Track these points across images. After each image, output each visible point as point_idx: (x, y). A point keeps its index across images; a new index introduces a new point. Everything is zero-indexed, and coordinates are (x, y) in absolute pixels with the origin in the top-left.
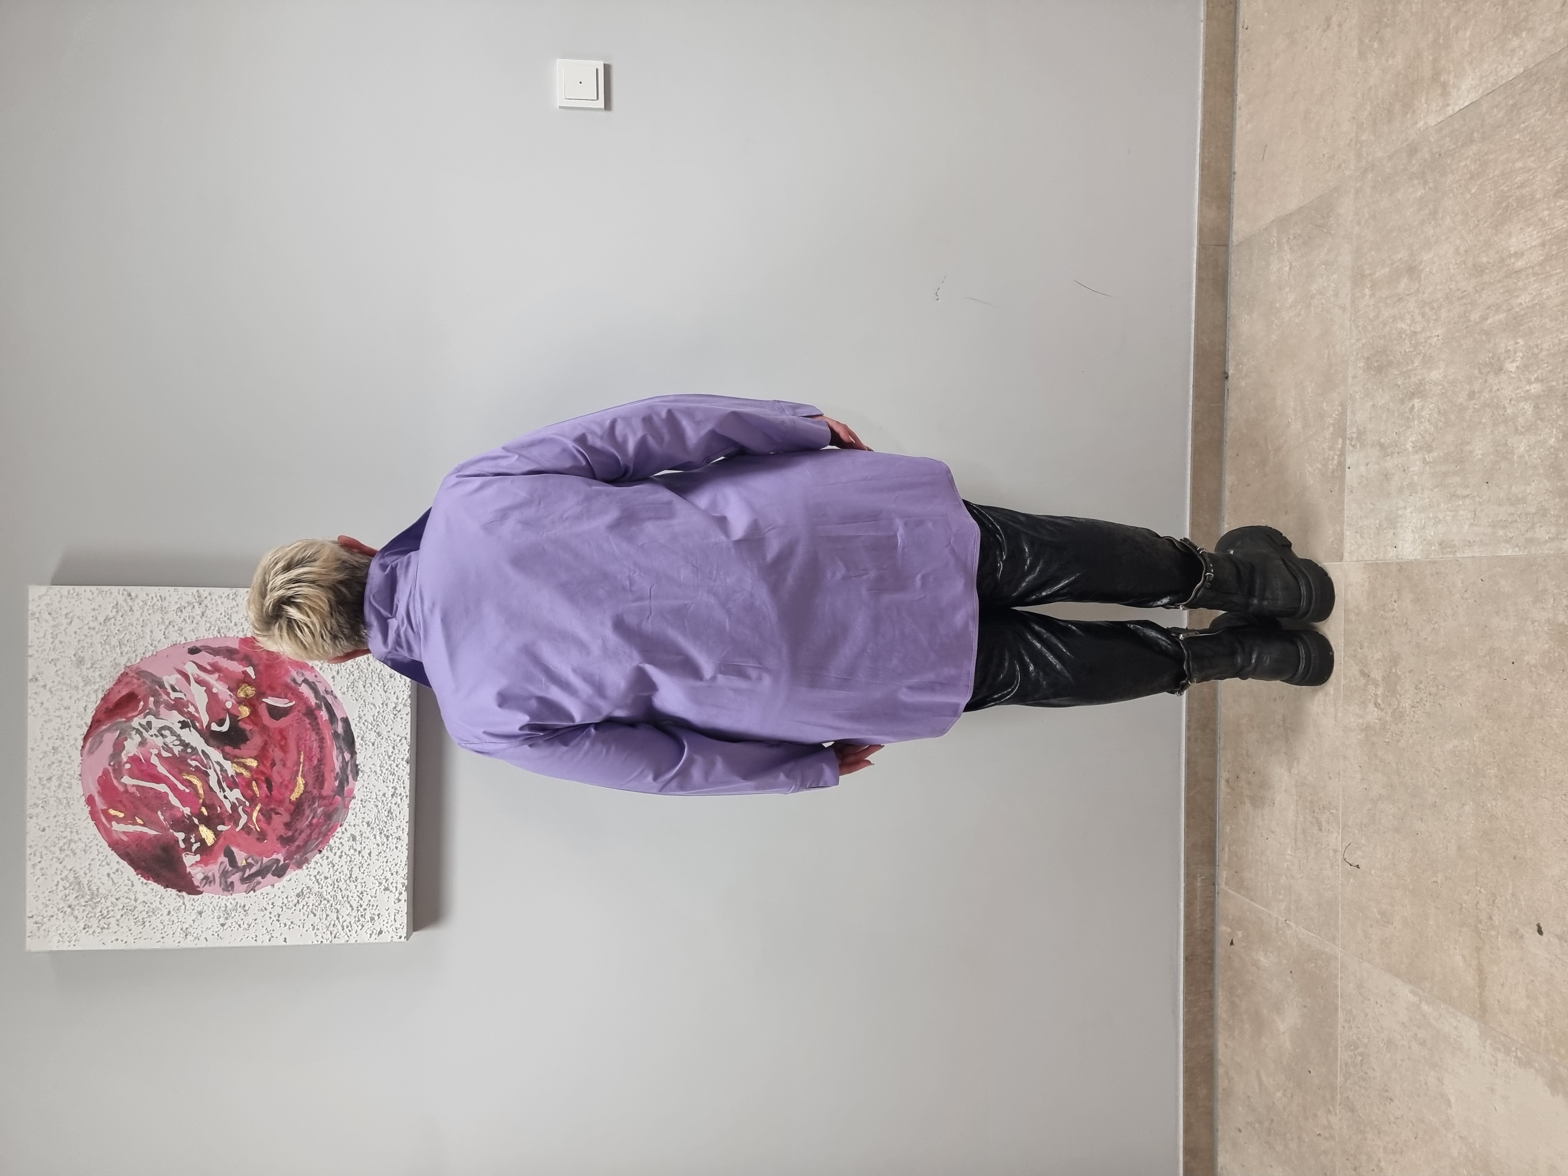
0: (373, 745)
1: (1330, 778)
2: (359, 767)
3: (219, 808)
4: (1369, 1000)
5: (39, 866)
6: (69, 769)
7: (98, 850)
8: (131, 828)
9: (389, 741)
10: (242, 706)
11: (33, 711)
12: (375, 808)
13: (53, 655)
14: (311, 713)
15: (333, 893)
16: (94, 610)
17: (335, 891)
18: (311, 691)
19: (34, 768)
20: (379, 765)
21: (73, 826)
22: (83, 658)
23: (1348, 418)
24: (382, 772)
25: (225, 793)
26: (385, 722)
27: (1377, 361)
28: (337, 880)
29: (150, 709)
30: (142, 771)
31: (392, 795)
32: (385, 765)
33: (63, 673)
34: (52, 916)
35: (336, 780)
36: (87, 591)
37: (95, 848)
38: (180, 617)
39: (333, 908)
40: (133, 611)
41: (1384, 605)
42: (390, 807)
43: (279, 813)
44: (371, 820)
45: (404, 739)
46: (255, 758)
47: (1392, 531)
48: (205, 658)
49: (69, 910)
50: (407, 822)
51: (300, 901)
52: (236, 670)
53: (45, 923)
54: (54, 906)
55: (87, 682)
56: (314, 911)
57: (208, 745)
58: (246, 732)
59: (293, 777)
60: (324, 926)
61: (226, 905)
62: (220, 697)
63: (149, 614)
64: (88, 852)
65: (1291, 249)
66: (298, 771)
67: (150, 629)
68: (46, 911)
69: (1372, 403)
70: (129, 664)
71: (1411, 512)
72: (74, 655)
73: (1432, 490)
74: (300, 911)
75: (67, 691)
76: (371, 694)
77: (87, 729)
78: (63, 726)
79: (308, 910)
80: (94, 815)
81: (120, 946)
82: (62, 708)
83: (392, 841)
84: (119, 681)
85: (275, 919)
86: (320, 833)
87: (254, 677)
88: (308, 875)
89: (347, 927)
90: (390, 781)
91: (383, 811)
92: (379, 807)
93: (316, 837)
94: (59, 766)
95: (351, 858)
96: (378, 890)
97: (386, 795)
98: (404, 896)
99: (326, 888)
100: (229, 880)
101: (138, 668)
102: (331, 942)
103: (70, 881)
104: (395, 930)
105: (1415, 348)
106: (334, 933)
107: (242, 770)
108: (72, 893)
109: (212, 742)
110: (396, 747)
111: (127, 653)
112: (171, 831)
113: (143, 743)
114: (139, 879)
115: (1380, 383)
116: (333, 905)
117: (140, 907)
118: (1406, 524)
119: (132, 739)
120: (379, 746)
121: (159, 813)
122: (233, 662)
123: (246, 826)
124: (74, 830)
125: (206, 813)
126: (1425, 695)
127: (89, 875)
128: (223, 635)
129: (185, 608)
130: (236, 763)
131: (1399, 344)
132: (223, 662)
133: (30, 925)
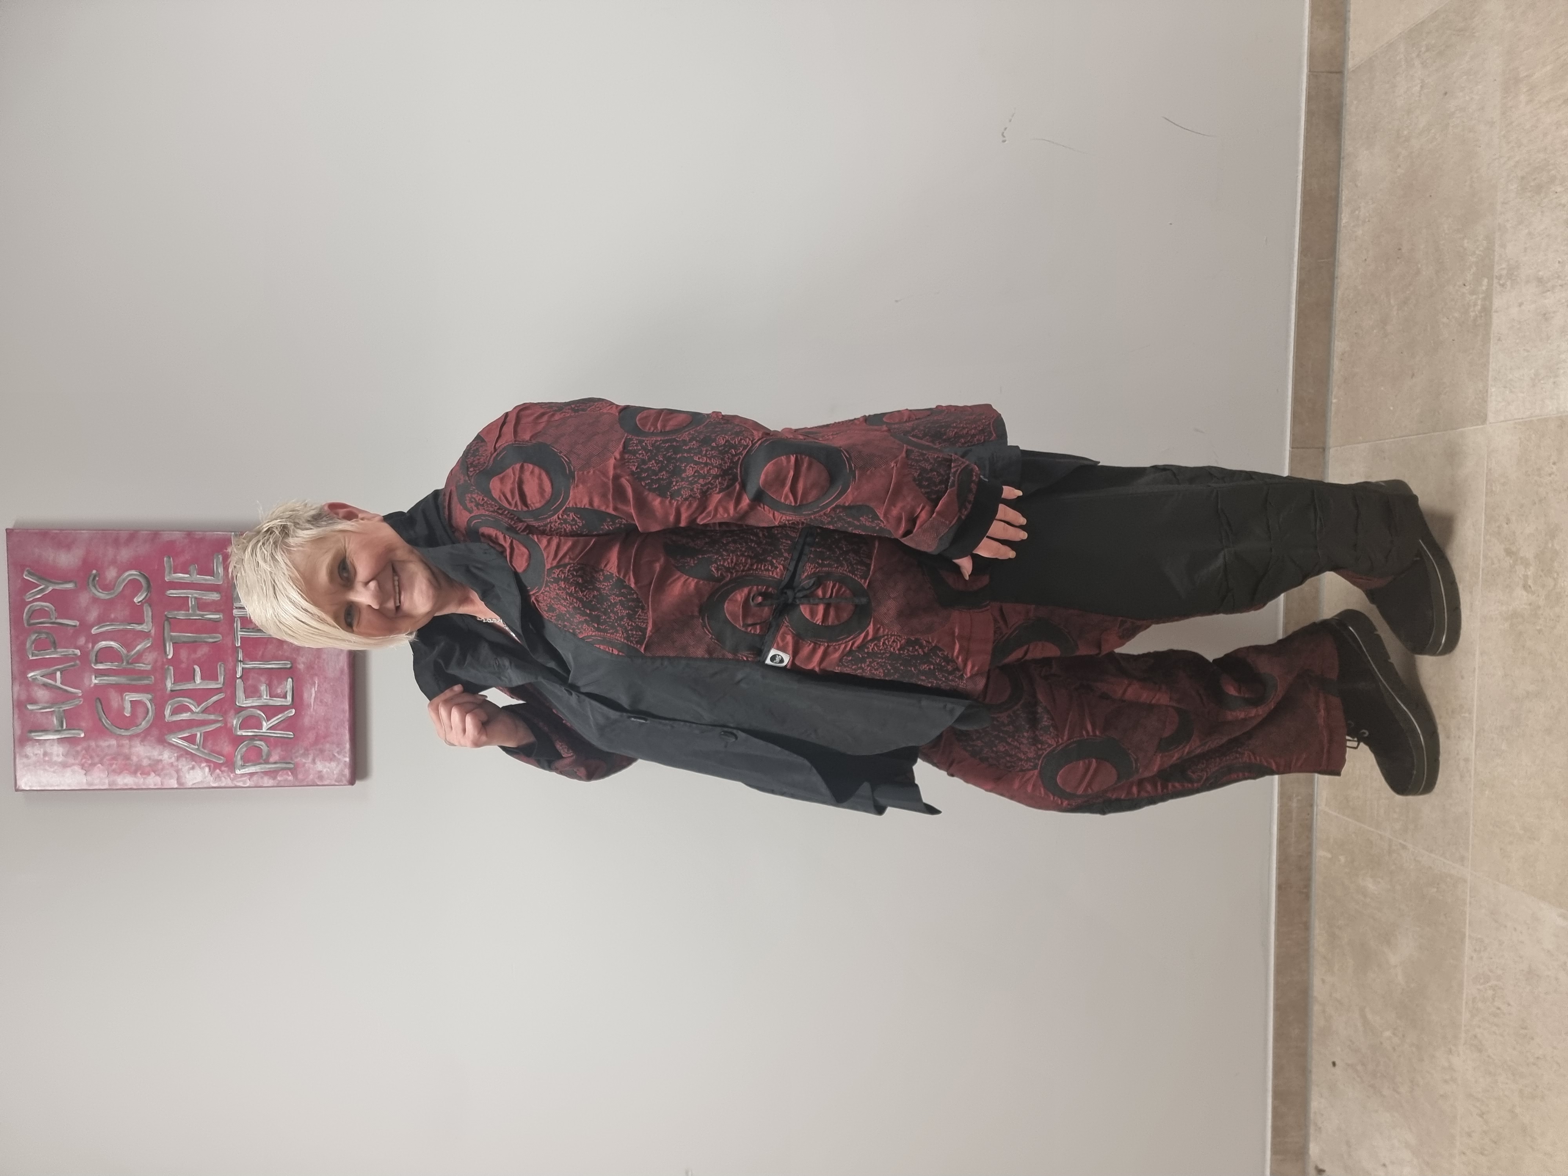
4: (1506, 927)
23: (1496, 253)
41: (1539, 469)
65: (1422, 64)
69: (1527, 231)
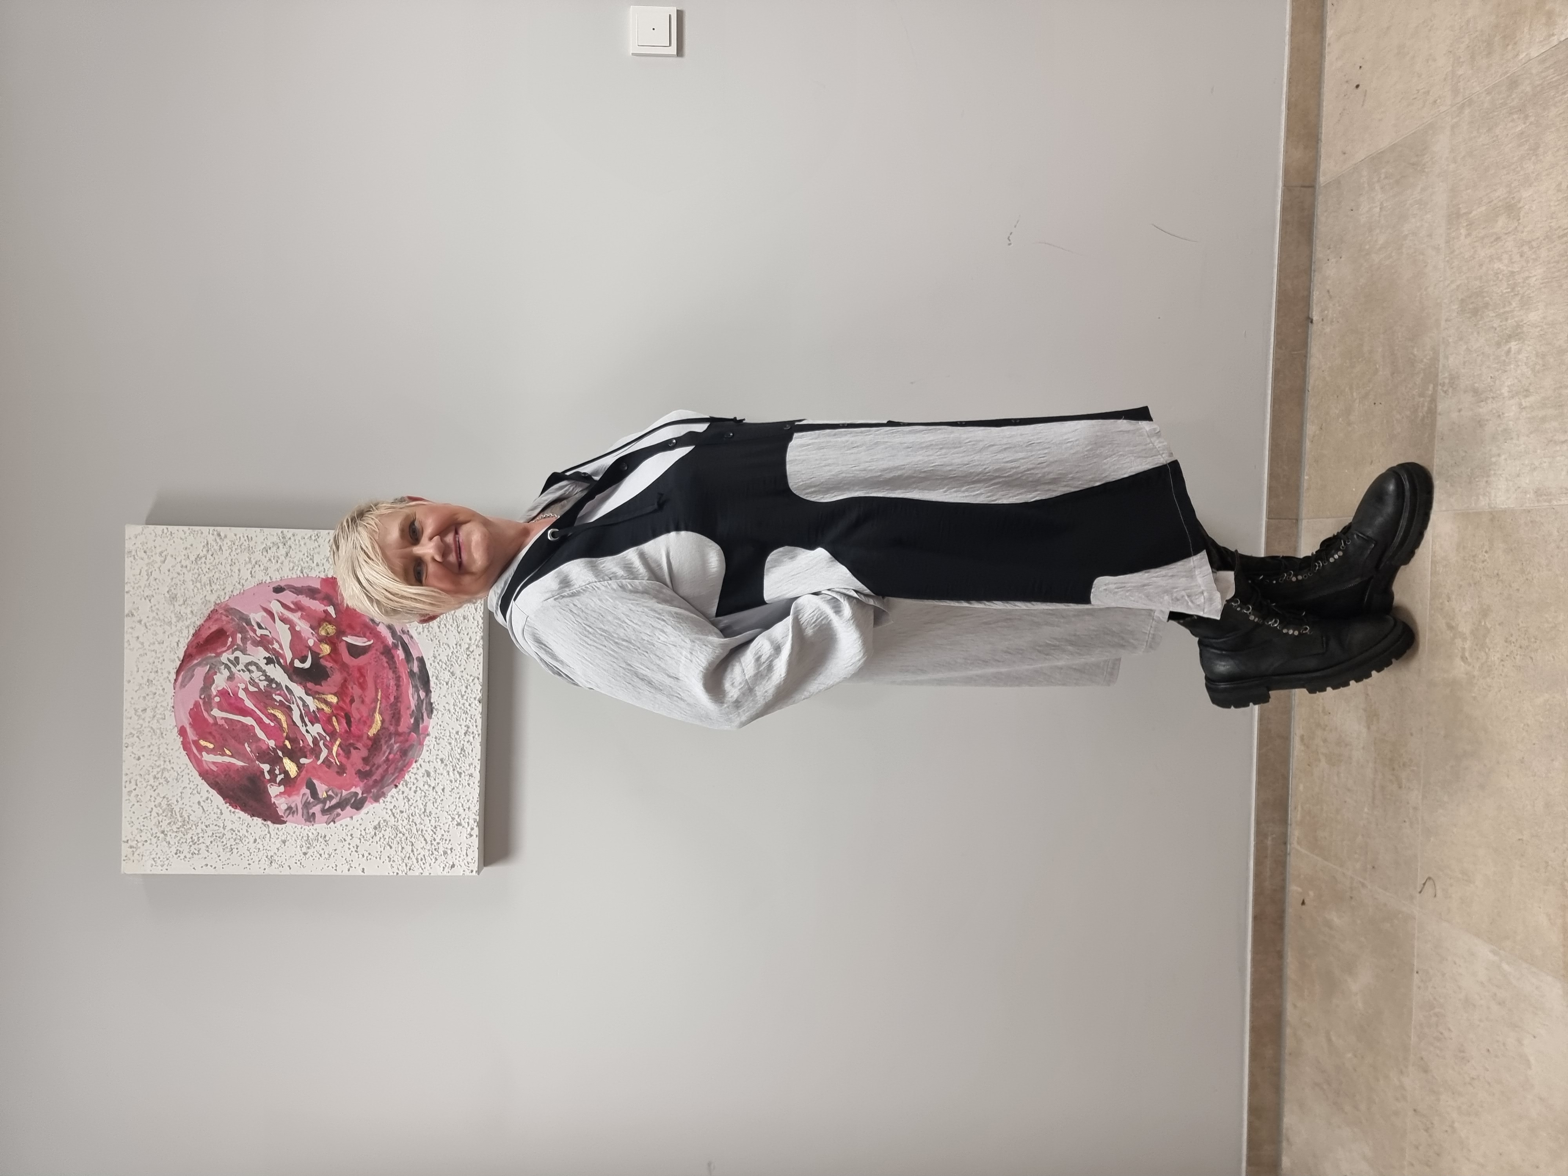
0: (447, 684)
1: (1412, 734)
2: (434, 705)
3: (301, 742)
4: (1447, 960)
5: (134, 793)
6: (162, 701)
7: (189, 779)
8: (219, 759)
9: (463, 681)
10: (323, 644)
11: (129, 645)
12: (448, 746)
13: (148, 592)
14: (388, 652)
15: (409, 827)
16: (186, 549)
17: (410, 825)
18: (388, 631)
19: (131, 699)
20: (452, 704)
21: (166, 756)
22: (177, 594)
23: (1440, 363)
24: (455, 711)
25: (307, 728)
26: (459, 662)
27: (1472, 303)
28: (412, 815)
29: (238, 645)
30: (230, 704)
31: (465, 734)
32: (458, 704)
33: (158, 609)
34: (146, 841)
35: (411, 718)
36: (179, 531)
37: (186, 777)
38: (266, 557)
39: (408, 841)
40: (222, 551)
41: (1474, 556)
42: (463, 745)
43: (356, 748)
44: (444, 757)
45: (476, 679)
46: (335, 694)
47: (1485, 479)
48: (289, 597)
49: (163, 835)
50: (479, 760)
51: (377, 833)
52: (317, 609)
53: (140, 848)
54: (148, 832)
55: (180, 618)
56: (390, 843)
57: (292, 681)
58: (327, 669)
59: (371, 714)
60: (400, 859)
61: (308, 835)
62: (303, 635)
63: (237, 554)
64: (180, 781)
65: (1381, 189)
66: (375, 708)
67: (237, 568)
68: (141, 836)
69: (1465, 347)
70: (217, 602)
71: (1506, 459)
72: (168, 592)
73: (1528, 436)
74: (377, 843)
75: (161, 626)
76: (445, 635)
77: (179, 663)
78: (157, 660)
79: (385, 842)
80: (186, 746)
81: (209, 871)
82: (156, 643)
83: (465, 779)
84: (209, 618)
85: (354, 850)
86: (396, 769)
87: (334, 616)
88: (384, 808)
89: (422, 860)
90: (463, 720)
91: (456, 748)
92: (453, 744)
93: (392, 772)
94: (154, 698)
95: (425, 793)
96: (451, 825)
97: (459, 733)
98: (476, 831)
99: (401, 821)
100: (311, 811)
101: (226, 605)
102: (406, 874)
103: (163, 808)
104: (467, 864)
105: (1513, 290)
106: (410, 865)
107: (324, 706)
108: (165, 820)
109: (294, 677)
110: (468, 687)
111: (216, 591)
112: (257, 762)
113: (231, 678)
114: (227, 808)
115: (1475, 325)
116: (408, 838)
117: (228, 835)
118: (1500, 472)
119: (220, 672)
120: (453, 685)
121: (246, 745)
122: (315, 601)
123: (326, 760)
124: (167, 760)
125: (289, 747)
126: (1516, 648)
127: (180, 802)
128: (305, 575)
129: (270, 548)
130: (318, 699)
131: (1496, 285)
132: (305, 601)
133: (125, 849)
